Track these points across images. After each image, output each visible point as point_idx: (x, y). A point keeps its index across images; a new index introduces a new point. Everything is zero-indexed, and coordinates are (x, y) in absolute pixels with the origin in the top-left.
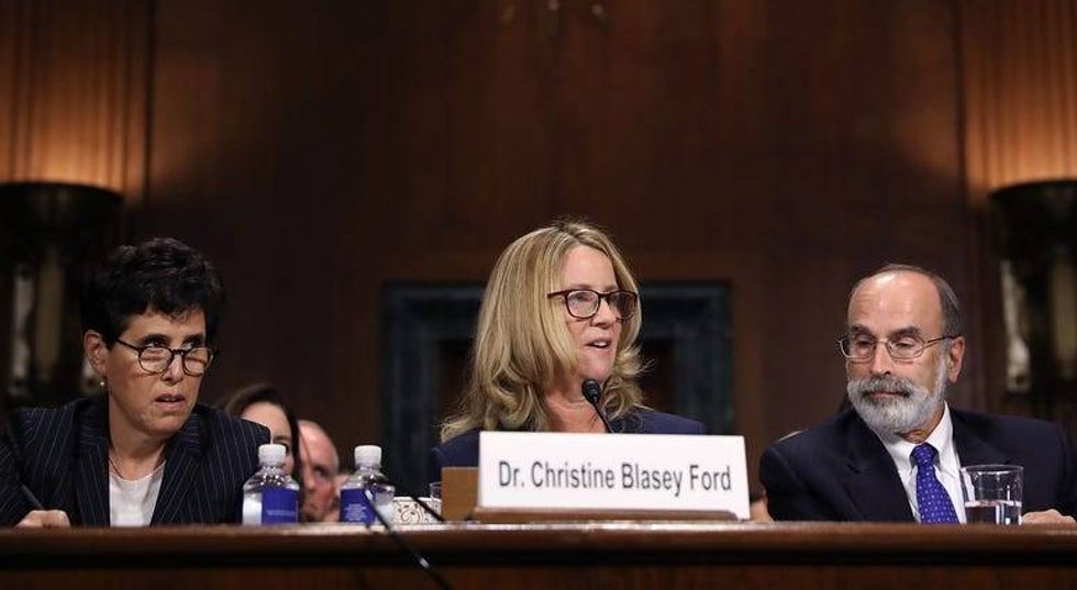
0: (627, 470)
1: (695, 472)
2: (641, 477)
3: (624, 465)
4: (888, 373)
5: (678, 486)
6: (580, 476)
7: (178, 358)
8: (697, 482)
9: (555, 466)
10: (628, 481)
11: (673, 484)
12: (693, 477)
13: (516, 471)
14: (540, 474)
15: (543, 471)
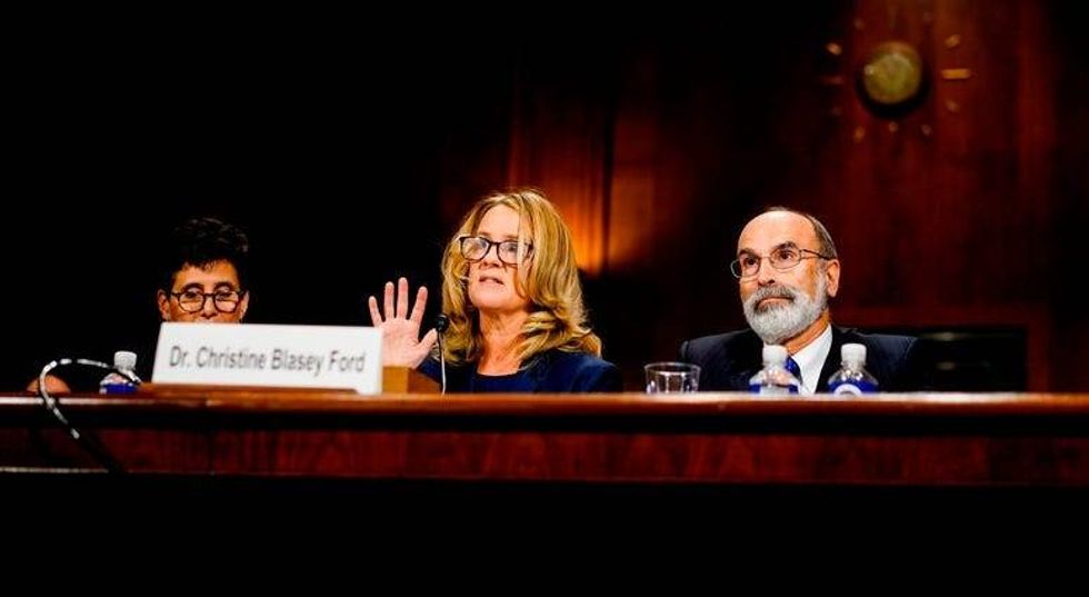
0: (278, 355)
1: (335, 357)
2: (289, 360)
3: (276, 351)
4: (772, 282)
5: (319, 366)
6: (236, 359)
7: (209, 300)
8: (335, 365)
9: (217, 351)
10: (277, 363)
11: (314, 366)
12: (333, 361)
13: (185, 355)
14: (204, 357)
15: (208, 354)
